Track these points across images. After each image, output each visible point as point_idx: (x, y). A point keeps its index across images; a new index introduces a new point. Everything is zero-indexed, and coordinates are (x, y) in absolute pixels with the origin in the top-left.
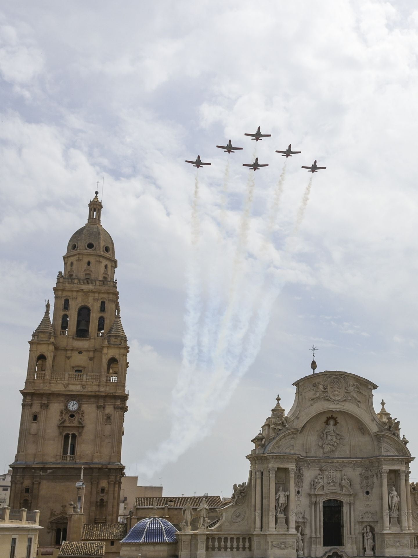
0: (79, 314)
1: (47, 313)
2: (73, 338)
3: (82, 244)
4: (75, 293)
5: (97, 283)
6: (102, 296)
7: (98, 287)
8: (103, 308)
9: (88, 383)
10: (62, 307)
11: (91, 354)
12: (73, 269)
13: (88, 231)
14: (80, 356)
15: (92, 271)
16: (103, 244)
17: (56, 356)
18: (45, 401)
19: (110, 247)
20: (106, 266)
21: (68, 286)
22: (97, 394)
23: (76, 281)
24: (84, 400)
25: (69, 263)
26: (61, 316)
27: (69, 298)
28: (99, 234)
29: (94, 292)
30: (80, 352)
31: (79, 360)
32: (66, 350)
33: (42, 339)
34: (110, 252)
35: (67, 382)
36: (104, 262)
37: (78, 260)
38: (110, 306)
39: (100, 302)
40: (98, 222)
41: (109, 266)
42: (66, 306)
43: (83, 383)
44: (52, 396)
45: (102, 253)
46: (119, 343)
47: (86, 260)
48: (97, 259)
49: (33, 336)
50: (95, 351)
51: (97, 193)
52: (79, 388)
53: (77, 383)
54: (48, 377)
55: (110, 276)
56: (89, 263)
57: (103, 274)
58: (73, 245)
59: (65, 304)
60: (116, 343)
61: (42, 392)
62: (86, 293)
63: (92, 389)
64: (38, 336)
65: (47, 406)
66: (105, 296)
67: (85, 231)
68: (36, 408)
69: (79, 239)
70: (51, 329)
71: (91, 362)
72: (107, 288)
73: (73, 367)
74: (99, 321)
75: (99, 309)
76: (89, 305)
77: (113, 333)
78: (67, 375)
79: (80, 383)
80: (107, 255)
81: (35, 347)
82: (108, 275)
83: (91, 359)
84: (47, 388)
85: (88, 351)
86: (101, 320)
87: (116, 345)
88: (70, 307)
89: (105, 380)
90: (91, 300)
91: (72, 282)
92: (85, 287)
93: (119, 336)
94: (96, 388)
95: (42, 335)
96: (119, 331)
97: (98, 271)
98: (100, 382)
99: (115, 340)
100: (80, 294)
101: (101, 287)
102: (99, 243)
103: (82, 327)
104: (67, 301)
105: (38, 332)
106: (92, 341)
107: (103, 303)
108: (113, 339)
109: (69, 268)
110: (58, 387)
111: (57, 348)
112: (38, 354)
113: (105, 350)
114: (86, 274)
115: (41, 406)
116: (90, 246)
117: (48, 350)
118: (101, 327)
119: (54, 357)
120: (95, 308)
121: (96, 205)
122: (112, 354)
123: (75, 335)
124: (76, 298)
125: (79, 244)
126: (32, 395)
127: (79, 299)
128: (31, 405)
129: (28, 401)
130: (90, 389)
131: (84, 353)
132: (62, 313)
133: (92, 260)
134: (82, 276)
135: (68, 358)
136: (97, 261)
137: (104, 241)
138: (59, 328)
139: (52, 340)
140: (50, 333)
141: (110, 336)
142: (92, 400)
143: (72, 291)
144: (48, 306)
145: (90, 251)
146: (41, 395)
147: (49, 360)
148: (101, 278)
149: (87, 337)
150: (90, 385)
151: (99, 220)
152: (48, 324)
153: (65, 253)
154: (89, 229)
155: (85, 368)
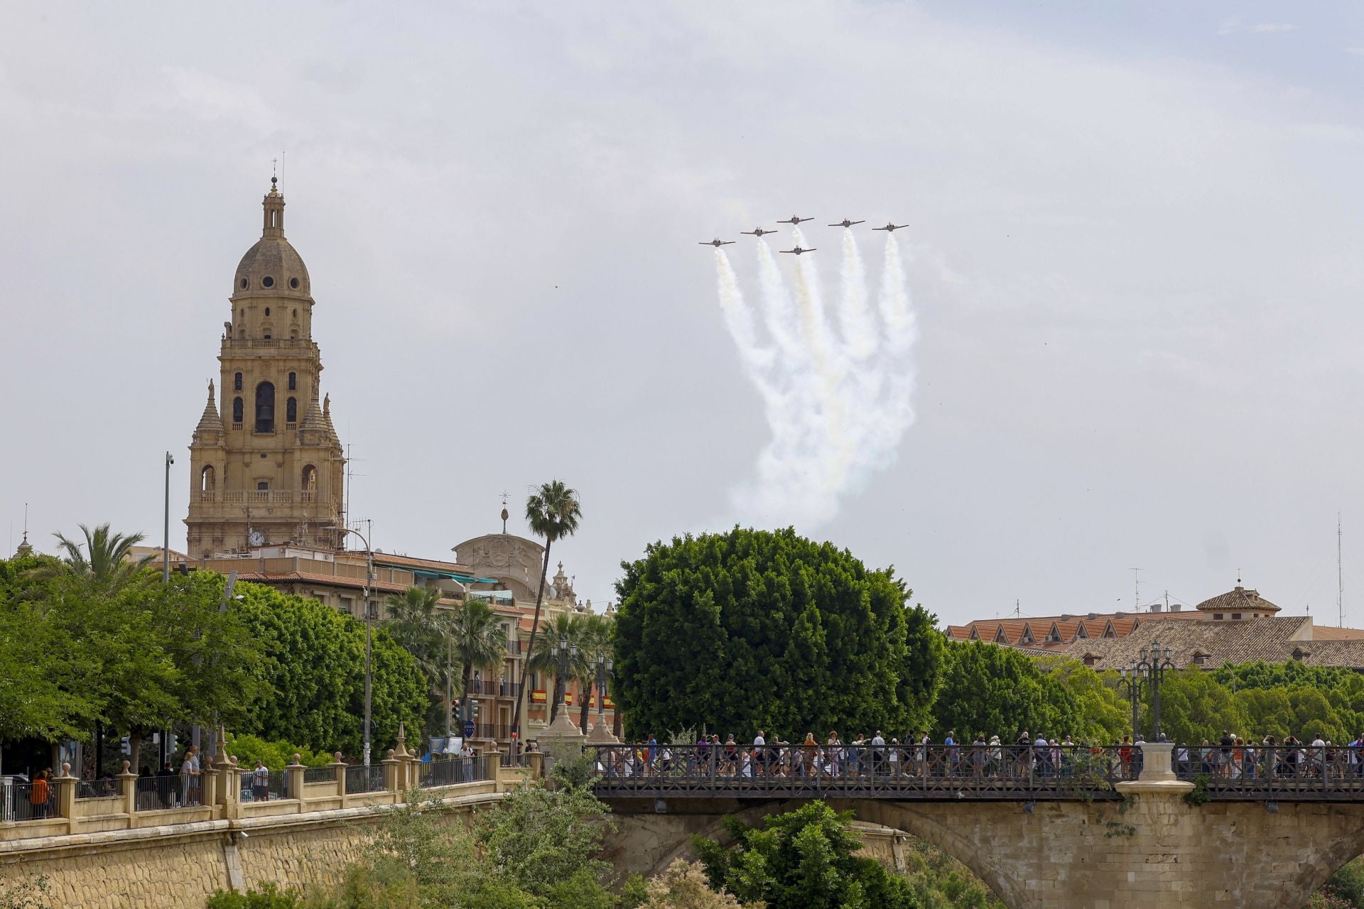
0: (258, 395)
1: (211, 399)
2: (251, 434)
3: (255, 280)
4: (249, 364)
5: (282, 345)
6: (289, 364)
7: (283, 351)
8: (292, 385)
9: (277, 505)
10: (232, 386)
11: (280, 458)
12: (245, 322)
13: (263, 254)
14: (263, 462)
15: (272, 324)
16: (287, 276)
17: (228, 463)
18: (218, 534)
19: (299, 277)
20: (295, 312)
21: (238, 352)
22: (290, 520)
23: (250, 344)
24: (271, 530)
25: (238, 311)
26: (232, 402)
27: (241, 371)
28: (280, 259)
29: (278, 360)
30: (264, 456)
31: (263, 467)
32: (243, 453)
33: (207, 442)
34: (300, 286)
35: (246, 504)
36: (291, 306)
37: (250, 308)
38: (303, 380)
39: (288, 374)
40: (278, 234)
41: (300, 311)
42: (238, 385)
43: (269, 505)
44: (226, 526)
45: (286, 293)
46: (316, 441)
47: (262, 306)
48: (280, 304)
49: (194, 437)
50: (285, 452)
51: (274, 180)
52: (263, 513)
53: (261, 505)
54: (219, 498)
55: (301, 327)
56: (267, 312)
57: (291, 325)
58: (242, 282)
59: (236, 381)
60: (313, 442)
61: (212, 521)
62: (266, 362)
63: (282, 513)
64: (201, 438)
65: (221, 541)
66: (295, 364)
67: (259, 257)
68: (207, 543)
69: (250, 270)
70: (218, 426)
71: (279, 469)
72: (296, 350)
73: (255, 479)
74: (288, 404)
75: (287, 385)
76: (272, 381)
77: (308, 426)
78: (245, 495)
79: (265, 505)
80: (296, 293)
81: (197, 453)
82: (299, 326)
83: (280, 465)
84: (219, 515)
85: (274, 452)
86: (292, 403)
87: (313, 445)
88: (244, 385)
89: (299, 500)
90: (273, 371)
91: (244, 347)
92: (264, 352)
93: (316, 431)
94: (287, 512)
95: (206, 436)
96: (317, 422)
97: (282, 324)
98: (292, 502)
99: (311, 437)
100: (257, 364)
101: (287, 351)
102: (281, 276)
103: (264, 417)
104: (239, 377)
105: (201, 431)
106: (280, 436)
107: (292, 376)
108: (308, 436)
109: (238, 318)
110: (235, 513)
111: (229, 452)
112: (204, 465)
113: (297, 455)
114: (264, 330)
115: (214, 541)
116: (268, 282)
117: (216, 458)
118: (291, 416)
119: (226, 468)
120: (281, 383)
121: (274, 204)
122: (308, 460)
123: (254, 430)
124: (252, 371)
125: (251, 278)
126: (200, 525)
127: (257, 373)
128: (200, 541)
129: (195, 535)
130: (279, 514)
131: (268, 455)
132: (233, 396)
133: (273, 306)
134: (259, 334)
135: (247, 465)
136: (280, 307)
137: (289, 269)
138: (231, 419)
139: (221, 443)
140: (218, 432)
141: (303, 431)
142: (284, 529)
143: (245, 360)
144: (211, 388)
145: (268, 291)
146: (212, 526)
147: (220, 474)
148: (288, 337)
149: (273, 432)
150: (279, 507)
151: (282, 230)
152: (213, 418)
153: (230, 294)
154: (264, 251)
155: (271, 479)
